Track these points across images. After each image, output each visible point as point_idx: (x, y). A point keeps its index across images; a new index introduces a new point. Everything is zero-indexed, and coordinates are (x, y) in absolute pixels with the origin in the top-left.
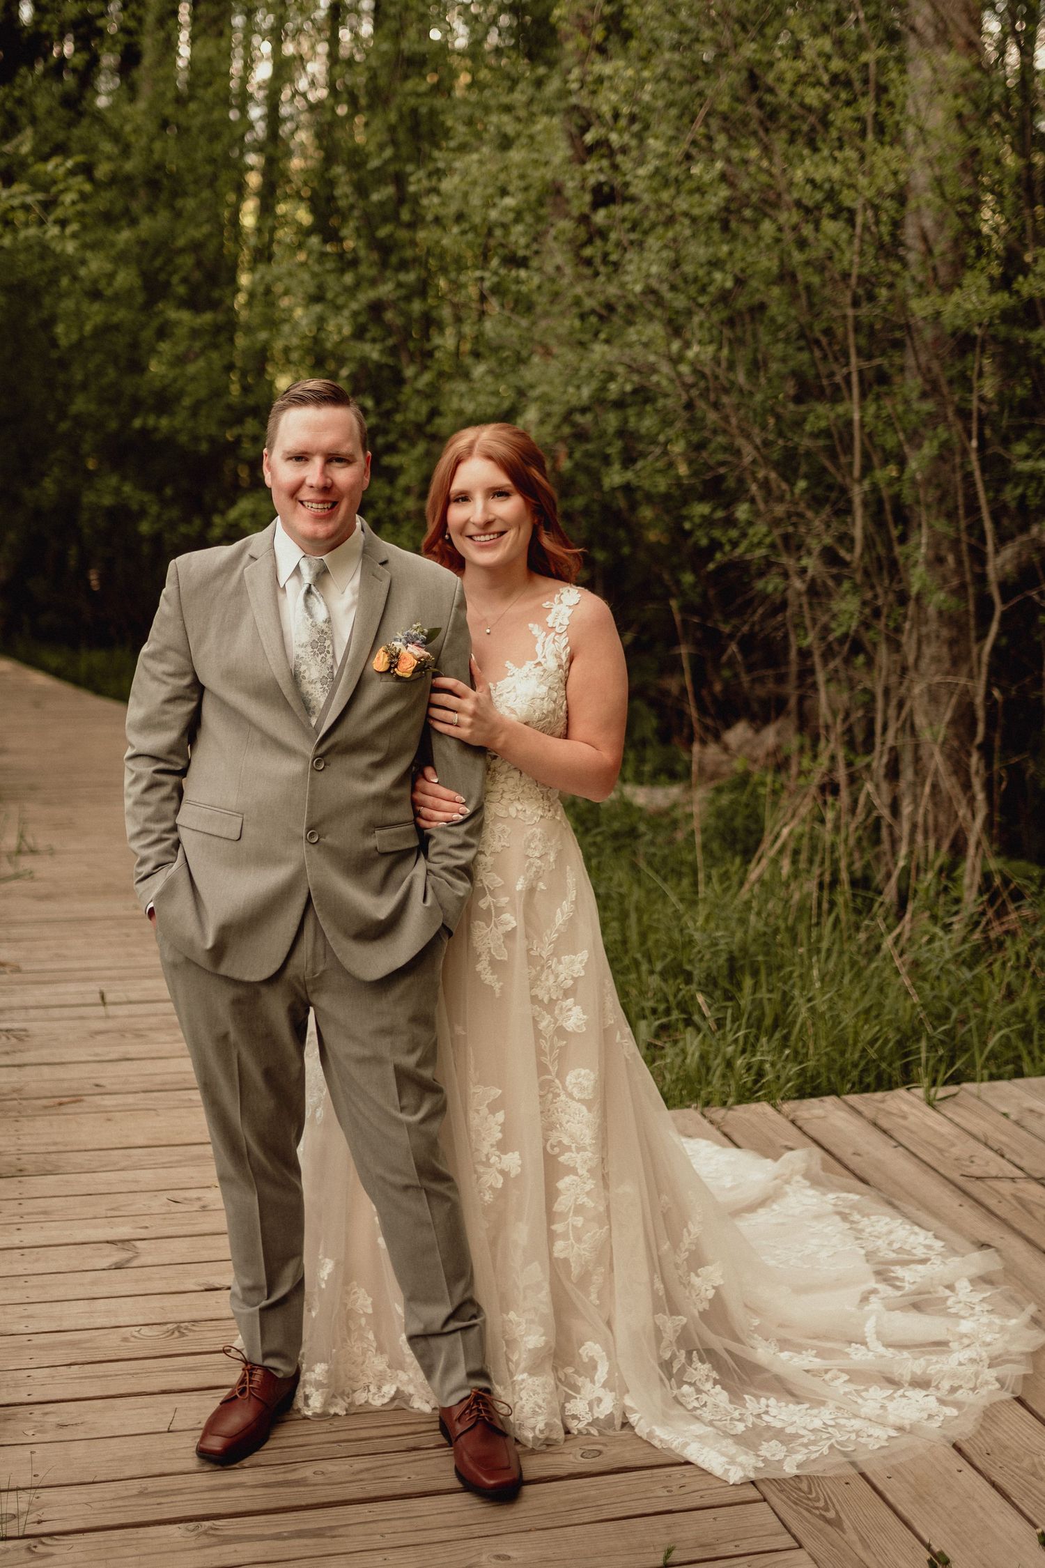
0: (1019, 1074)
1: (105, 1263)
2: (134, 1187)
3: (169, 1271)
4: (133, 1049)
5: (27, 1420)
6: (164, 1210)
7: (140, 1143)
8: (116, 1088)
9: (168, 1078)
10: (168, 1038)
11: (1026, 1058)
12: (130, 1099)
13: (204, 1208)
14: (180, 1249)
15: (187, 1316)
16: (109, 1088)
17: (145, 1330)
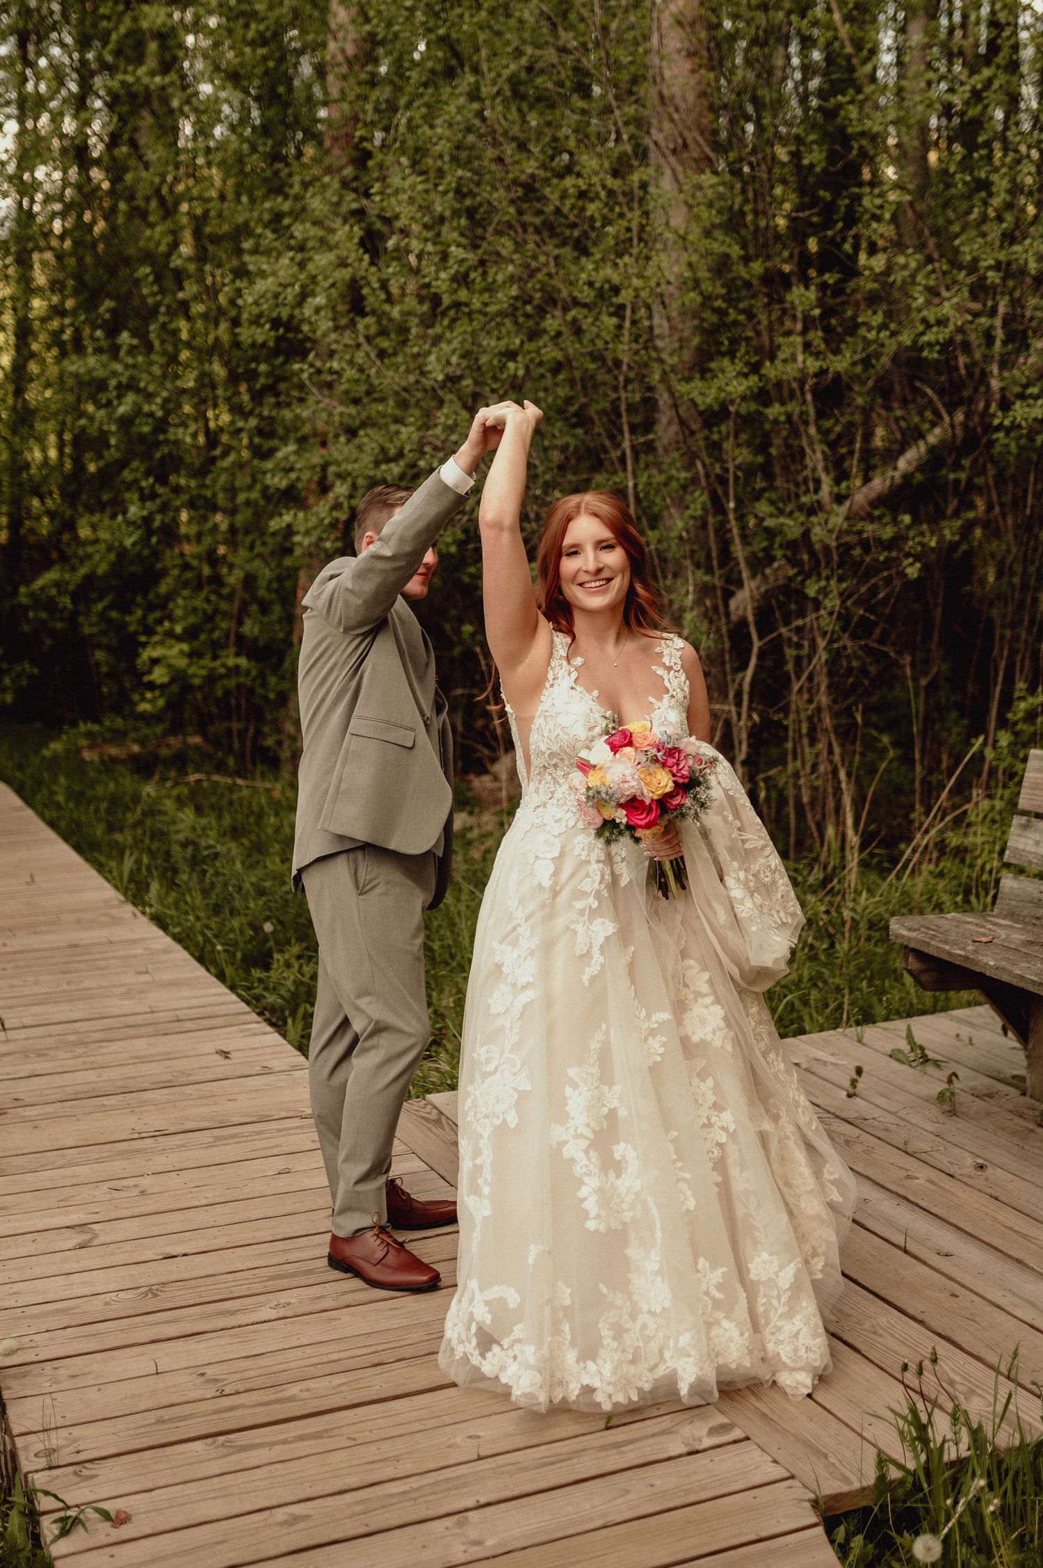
0: (802, 1031)
1: (70, 1244)
2: (75, 1181)
3: (127, 1246)
4: (41, 1067)
5: (40, 1375)
6: (108, 1197)
7: (70, 1144)
8: (34, 1100)
9: (78, 1088)
10: (68, 1055)
11: (806, 1018)
12: (49, 1108)
13: (143, 1192)
14: (132, 1228)
15: (154, 1280)
16: (28, 1101)
17: (122, 1295)
